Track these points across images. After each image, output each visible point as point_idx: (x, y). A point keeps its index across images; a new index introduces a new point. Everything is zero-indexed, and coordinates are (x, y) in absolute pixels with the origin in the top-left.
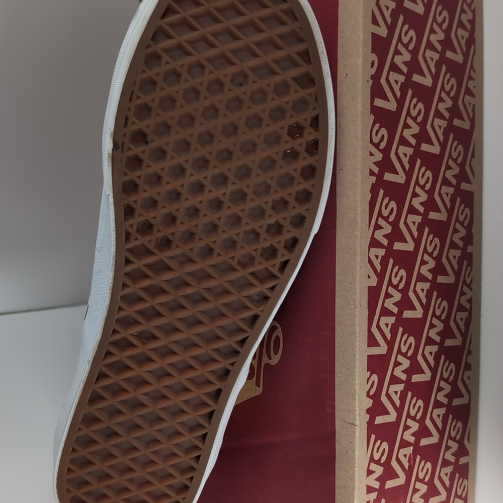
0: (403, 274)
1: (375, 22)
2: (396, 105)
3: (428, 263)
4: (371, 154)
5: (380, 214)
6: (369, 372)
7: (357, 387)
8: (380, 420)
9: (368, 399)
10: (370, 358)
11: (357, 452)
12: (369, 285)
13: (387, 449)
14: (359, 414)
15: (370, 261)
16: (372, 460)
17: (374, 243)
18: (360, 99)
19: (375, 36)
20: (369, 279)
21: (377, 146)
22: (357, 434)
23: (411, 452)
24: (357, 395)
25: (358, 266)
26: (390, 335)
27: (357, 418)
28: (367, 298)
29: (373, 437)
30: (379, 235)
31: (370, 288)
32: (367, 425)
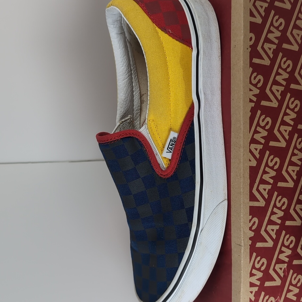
0: (277, 161)
1: (252, 15)
2: (270, 62)
3: (298, 155)
4: (251, 90)
5: (258, 124)
6: (251, 216)
7: (242, 224)
8: (259, 245)
9: (251, 231)
10: (251, 208)
11: (242, 262)
12: (250, 165)
13: (266, 263)
14: (244, 239)
15: (251, 151)
16: (253, 267)
17: (253, 141)
18: (242, 59)
19: (252, 24)
20: (250, 162)
21: (255, 85)
22: (242, 251)
23: (286, 267)
24: (242, 229)
25: (242, 154)
26: (267, 196)
27: (242, 242)
28: (249, 172)
29: (255, 254)
30: (257, 137)
31: (251, 167)
32: (249, 247)
